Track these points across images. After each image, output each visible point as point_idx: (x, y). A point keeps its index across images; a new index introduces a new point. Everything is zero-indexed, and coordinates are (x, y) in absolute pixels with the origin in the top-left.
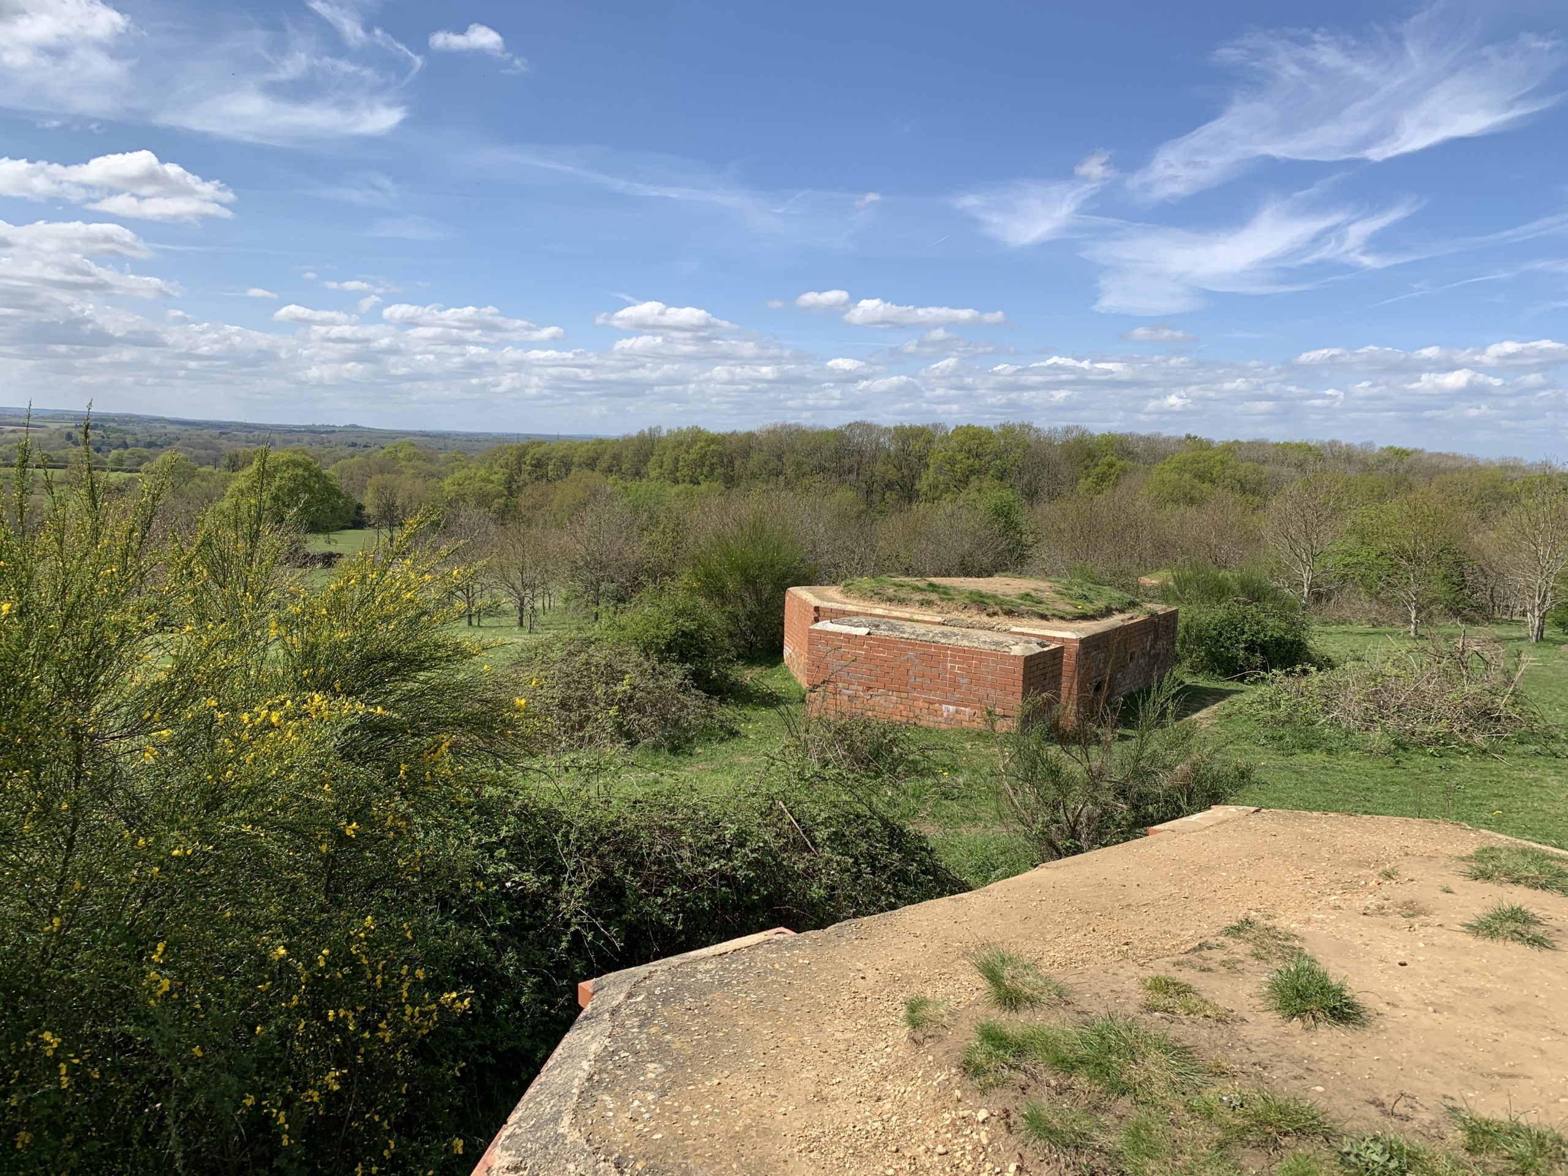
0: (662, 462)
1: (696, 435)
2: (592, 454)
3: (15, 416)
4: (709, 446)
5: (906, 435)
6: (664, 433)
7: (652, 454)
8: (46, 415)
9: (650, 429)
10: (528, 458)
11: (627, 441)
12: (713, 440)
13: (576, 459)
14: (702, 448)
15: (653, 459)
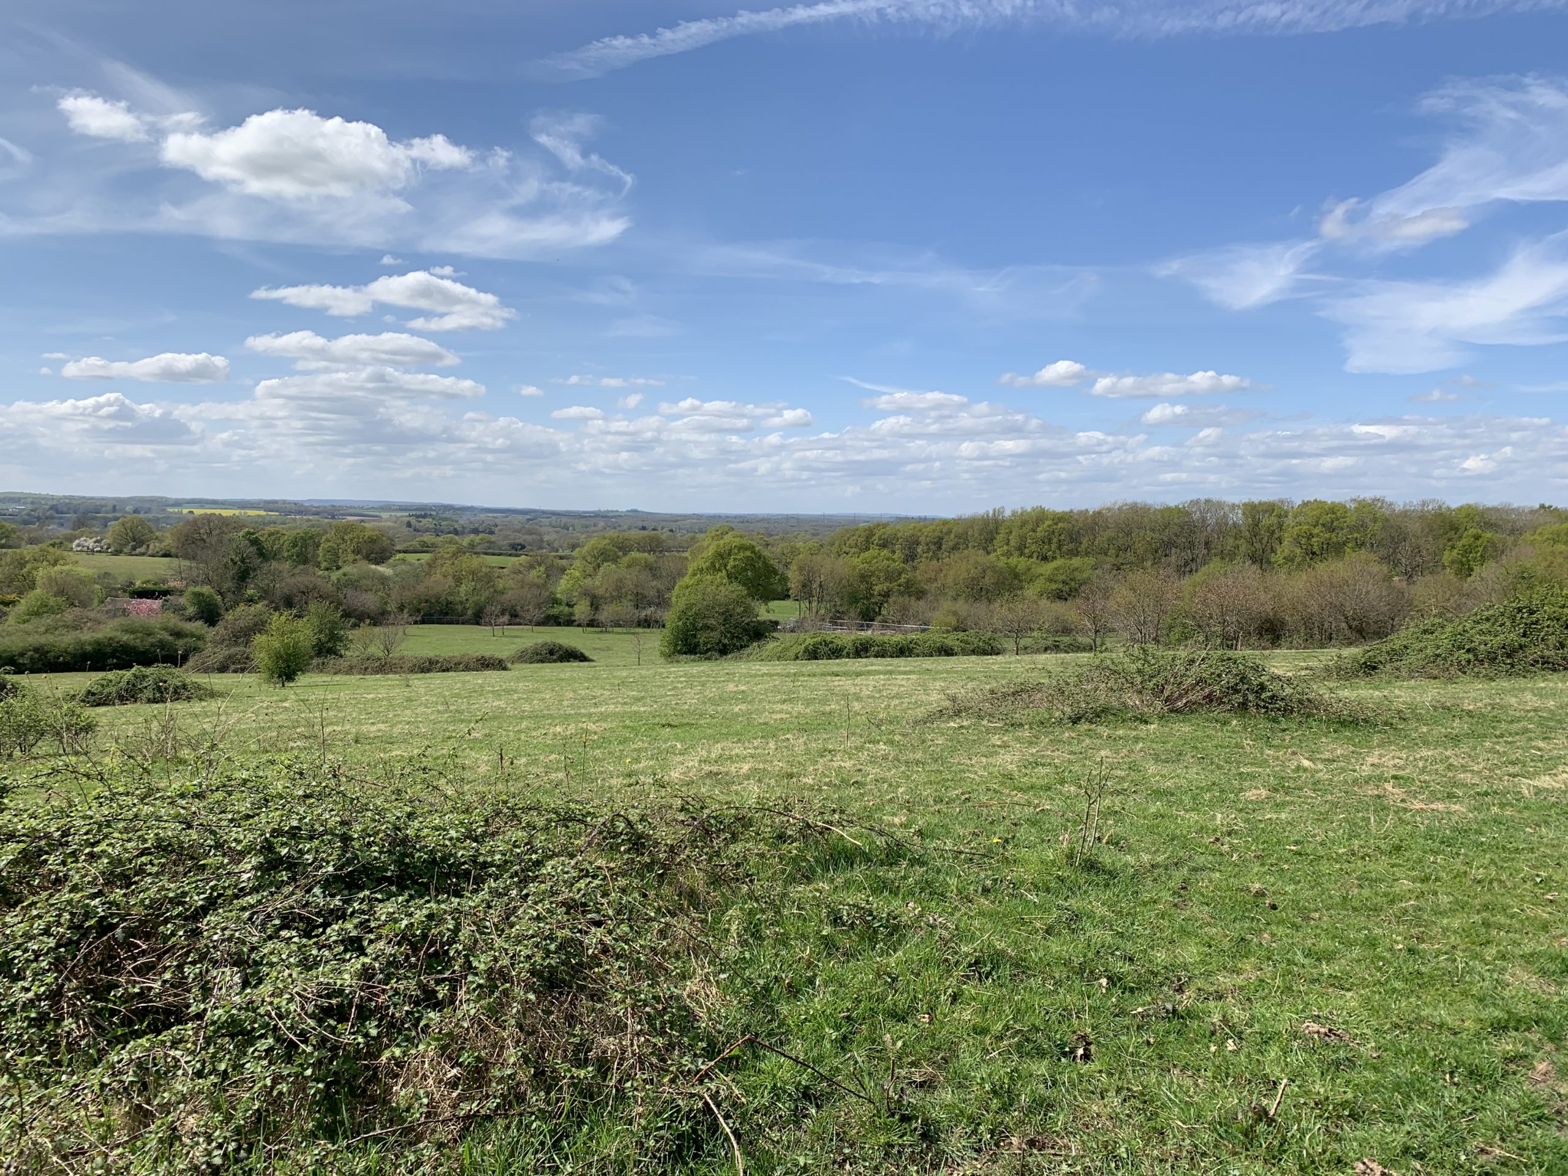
0: (1008, 540)
1: (1040, 516)
2: (937, 534)
3: (351, 507)
4: (1056, 524)
5: (1253, 510)
6: (1008, 513)
7: (998, 533)
8: (376, 506)
9: (994, 511)
10: (876, 537)
11: (972, 522)
12: (1059, 518)
13: (922, 539)
14: (1049, 526)
15: (1000, 537)
